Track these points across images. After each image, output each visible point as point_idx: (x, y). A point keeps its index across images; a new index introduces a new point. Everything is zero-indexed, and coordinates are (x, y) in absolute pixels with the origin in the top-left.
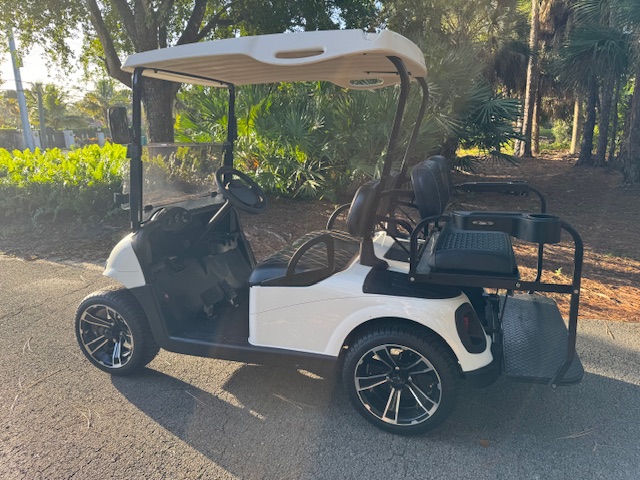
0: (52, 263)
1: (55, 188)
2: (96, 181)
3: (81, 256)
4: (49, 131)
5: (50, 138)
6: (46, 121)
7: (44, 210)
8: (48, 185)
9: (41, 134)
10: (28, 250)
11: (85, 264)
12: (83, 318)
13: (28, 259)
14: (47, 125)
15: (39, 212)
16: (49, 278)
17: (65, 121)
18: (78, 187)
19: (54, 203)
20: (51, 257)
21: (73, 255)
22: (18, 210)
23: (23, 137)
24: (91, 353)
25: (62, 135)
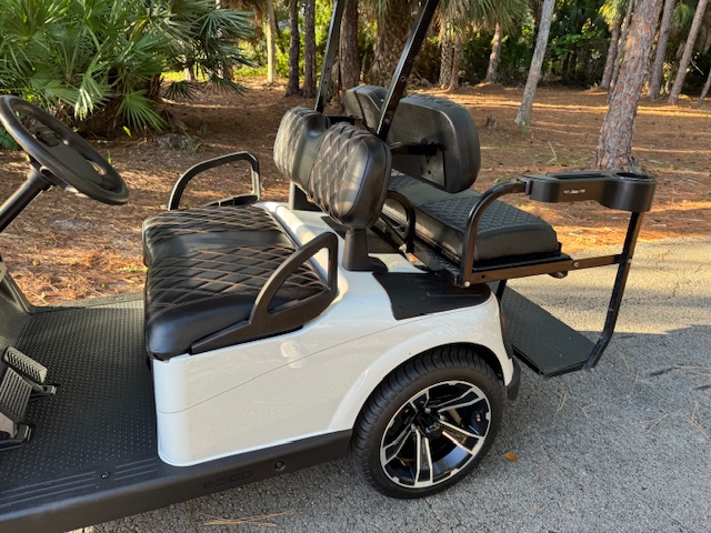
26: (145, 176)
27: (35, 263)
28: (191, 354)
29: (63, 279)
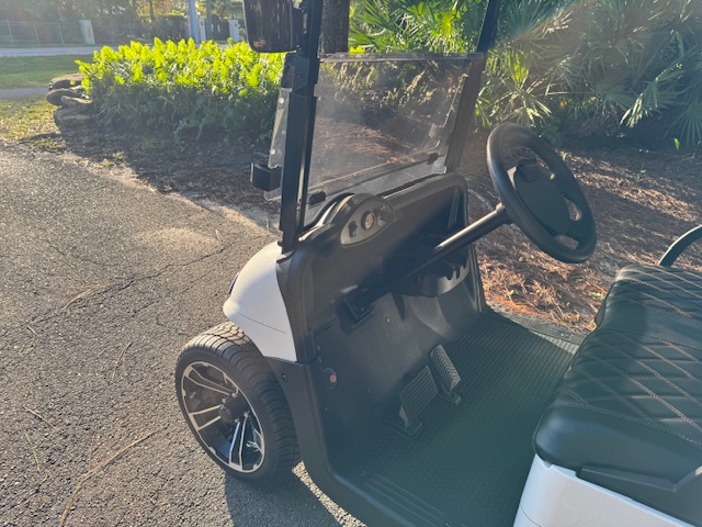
0: (187, 201)
1: (202, 94)
2: (250, 89)
3: (222, 196)
4: (214, 20)
5: (215, 28)
6: (213, 8)
7: (188, 122)
8: (195, 89)
9: (206, 24)
10: (163, 175)
11: (225, 209)
12: (186, 373)
13: (162, 191)
14: (214, 12)
15: (183, 124)
16: (178, 227)
17: (231, 9)
18: (227, 96)
19: (200, 114)
20: (187, 192)
21: (213, 192)
22: (161, 118)
23: (189, 25)
24: (197, 429)
25: (226, 25)
26: (672, 200)
27: (521, 259)
28: (578, 476)
29: (536, 283)
